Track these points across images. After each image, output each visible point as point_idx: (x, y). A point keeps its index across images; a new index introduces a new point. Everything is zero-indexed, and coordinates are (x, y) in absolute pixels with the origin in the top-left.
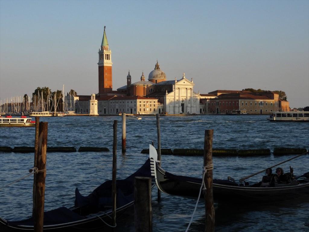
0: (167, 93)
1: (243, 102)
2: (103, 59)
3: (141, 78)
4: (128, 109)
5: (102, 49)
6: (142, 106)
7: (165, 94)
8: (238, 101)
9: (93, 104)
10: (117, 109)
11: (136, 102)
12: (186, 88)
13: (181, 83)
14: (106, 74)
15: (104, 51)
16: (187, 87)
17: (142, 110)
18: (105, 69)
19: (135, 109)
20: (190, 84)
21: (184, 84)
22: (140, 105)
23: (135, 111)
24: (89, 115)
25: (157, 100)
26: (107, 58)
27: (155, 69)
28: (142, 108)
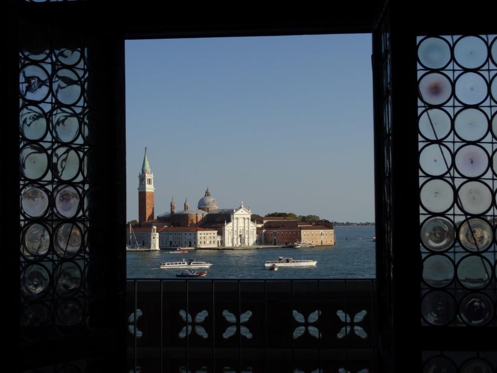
0: (226, 224)
1: (305, 233)
2: (145, 184)
3: (185, 204)
4: (186, 242)
5: (143, 173)
6: (202, 238)
7: (224, 225)
8: (300, 232)
9: (154, 238)
10: (171, 242)
11: (196, 235)
12: (244, 218)
13: (239, 212)
14: (148, 201)
15: (146, 174)
16: (244, 216)
17: (203, 243)
18: (147, 195)
19: (195, 242)
20: (247, 213)
21: (242, 213)
22: (201, 238)
23: (195, 244)
24: (150, 251)
25: (216, 232)
26: (149, 182)
27: (205, 196)
28: (203, 240)
